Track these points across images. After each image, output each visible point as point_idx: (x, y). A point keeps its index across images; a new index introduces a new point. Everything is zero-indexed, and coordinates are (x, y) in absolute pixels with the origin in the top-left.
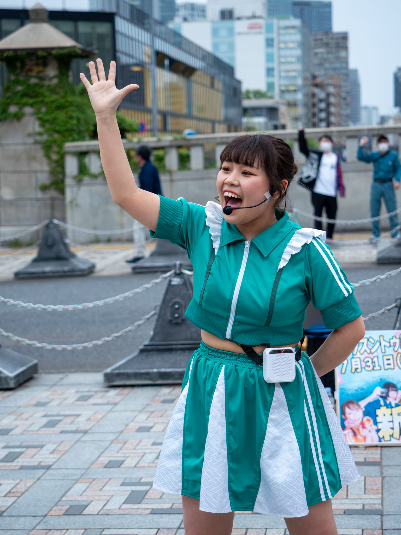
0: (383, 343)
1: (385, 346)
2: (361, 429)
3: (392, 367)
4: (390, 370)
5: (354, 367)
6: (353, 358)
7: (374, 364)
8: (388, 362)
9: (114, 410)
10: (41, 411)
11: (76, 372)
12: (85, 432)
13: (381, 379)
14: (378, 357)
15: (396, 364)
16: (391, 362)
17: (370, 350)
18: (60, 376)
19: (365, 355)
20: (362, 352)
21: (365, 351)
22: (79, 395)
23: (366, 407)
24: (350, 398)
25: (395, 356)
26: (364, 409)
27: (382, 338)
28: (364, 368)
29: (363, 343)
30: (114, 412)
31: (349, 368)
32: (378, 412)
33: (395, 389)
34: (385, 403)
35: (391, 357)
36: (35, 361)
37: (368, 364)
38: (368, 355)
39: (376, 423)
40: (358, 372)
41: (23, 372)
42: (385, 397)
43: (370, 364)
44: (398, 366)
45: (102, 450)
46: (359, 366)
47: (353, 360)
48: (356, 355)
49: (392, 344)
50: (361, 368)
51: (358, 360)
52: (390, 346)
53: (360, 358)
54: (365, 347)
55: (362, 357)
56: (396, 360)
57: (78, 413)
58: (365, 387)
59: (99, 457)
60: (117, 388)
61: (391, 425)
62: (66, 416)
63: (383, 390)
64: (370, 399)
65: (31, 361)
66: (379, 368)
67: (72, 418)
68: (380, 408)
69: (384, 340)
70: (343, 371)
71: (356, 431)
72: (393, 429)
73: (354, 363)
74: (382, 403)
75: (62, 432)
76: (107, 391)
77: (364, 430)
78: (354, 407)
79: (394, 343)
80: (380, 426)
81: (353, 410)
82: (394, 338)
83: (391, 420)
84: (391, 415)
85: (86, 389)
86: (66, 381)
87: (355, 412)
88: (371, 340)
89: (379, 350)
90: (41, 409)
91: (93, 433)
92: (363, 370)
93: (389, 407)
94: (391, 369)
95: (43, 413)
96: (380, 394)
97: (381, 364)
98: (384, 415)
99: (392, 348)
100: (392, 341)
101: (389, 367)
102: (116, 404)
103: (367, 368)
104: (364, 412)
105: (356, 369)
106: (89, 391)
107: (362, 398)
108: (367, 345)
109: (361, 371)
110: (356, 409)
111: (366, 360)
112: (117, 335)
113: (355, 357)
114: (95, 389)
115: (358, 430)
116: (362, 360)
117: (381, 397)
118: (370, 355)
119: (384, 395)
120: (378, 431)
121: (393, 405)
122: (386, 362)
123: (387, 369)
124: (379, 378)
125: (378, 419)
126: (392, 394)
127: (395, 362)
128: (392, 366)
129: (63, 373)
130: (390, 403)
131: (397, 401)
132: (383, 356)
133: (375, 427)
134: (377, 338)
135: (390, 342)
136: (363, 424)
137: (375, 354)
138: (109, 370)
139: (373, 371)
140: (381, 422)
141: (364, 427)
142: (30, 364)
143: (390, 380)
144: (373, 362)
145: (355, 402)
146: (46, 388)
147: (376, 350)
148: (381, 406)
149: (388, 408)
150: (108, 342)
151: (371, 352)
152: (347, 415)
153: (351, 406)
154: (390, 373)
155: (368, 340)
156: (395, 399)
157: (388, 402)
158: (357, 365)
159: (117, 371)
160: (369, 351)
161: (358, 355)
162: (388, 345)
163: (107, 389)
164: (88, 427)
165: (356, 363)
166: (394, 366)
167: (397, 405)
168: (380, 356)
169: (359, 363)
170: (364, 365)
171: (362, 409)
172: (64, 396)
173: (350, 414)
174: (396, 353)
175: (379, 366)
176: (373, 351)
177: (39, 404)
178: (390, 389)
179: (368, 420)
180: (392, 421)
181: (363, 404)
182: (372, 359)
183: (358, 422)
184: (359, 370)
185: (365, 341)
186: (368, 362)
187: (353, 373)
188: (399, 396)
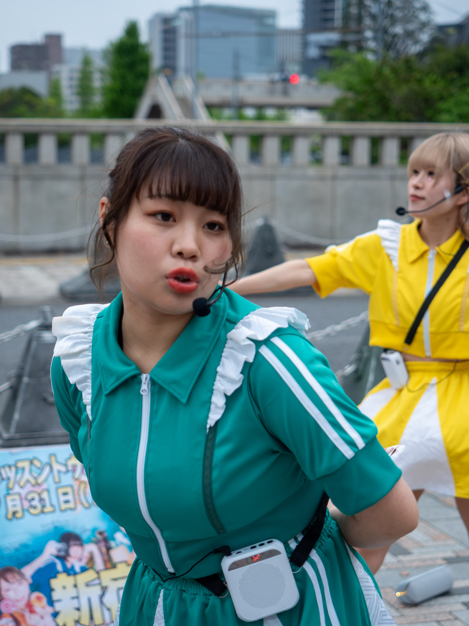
0: (56, 467)
1: (59, 472)
2: (27, 614)
3: (73, 507)
4: (69, 513)
5: (11, 510)
6: (8, 494)
7: (42, 502)
8: (66, 498)
13: (56, 528)
14: (48, 490)
15: (78, 501)
16: (70, 497)
17: (35, 478)
19: (28, 488)
20: (22, 483)
21: (27, 481)
23: (33, 577)
24: (7, 564)
25: (76, 487)
26: (30, 581)
27: (53, 459)
28: (28, 511)
29: (23, 469)
31: (2, 512)
32: (55, 583)
33: (78, 542)
34: (64, 566)
35: (69, 490)
37: (33, 503)
38: (31, 489)
39: (51, 603)
40: (17, 518)
42: (63, 558)
43: (36, 503)
44: (82, 504)
46: (18, 508)
47: (9, 498)
48: (11, 489)
49: (70, 468)
50: (23, 510)
51: (17, 497)
52: (67, 471)
53: (19, 494)
54: (27, 476)
55: (23, 492)
56: (79, 495)
58: (30, 543)
61: (75, 603)
63: (60, 545)
64: (40, 562)
66: (52, 509)
68: (55, 577)
69: (57, 462)
71: (20, 619)
73: (10, 504)
74: (59, 567)
77: (33, 615)
78: (14, 577)
79: (73, 466)
80: (58, 606)
81: (12, 583)
83: (75, 594)
84: (75, 586)
87: (15, 586)
88: (36, 463)
89: (50, 480)
92: (26, 514)
93: (71, 572)
94: (71, 509)
96: (55, 552)
97: (55, 502)
98: (64, 588)
99: (70, 475)
100: (70, 463)
101: (68, 506)
103: (32, 511)
104: (31, 585)
105: (14, 513)
107: (27, 563)
108: (31, 472)
109: (23, 517)
110: (18, 580)
111: (30, 497)
113: (11, 492)
115: (23, 616)
116: (23, 496)
117: (58, 557)
118: (38, 489)
119: (62, 554)
120: (55, 615)
121: (77, 569)
122: (63, 498)
123: (65, 510)
124: (51, 527)
125: (55, 596)
126: (75, 551)
127: (77, 497)
128: (71, 505)
130: (73, 568)
131: (83, 563)
132: (57, 489)
133: (50, 610)
134: (45, 459)
135: (66, 465)
136: (30, 607)
137: (45, 486)
139: (42, 516)
140: (59, 601)
141: (32, 611)
143: (71, 528)
144: (41, 500)
145: (16, 569)
147: (46, 480)
148: (58, 572)
149: (69, 575)
151: (36, 483)
152: (3, 593)
153: (9, 576)
154: (69, 515)
155: (31, 462)
156: (80, 560)
157: (69, 565)
158: (14, 506)
160: (33, 481)
161: (17, 489)
162: (63, 469)
165: (14, 503)
166: (75, 503)
167: (83, 570)
168: (53, 487)
169: (18, 502)
170: (26, 505)
171: (26, 580)
173: (8, 590)
174: (77, 483)
175: (52, 505)
176: (40, 480)
178: (72, 543)
179: (39, 599)
180: (78, 597)
181: (29, 571)
182: (39, 494)
183: (22, 604)
184: (19, 515)
185: (26, 465)
186: (33, 499)
187: (10, 520)
188: (86, 554)
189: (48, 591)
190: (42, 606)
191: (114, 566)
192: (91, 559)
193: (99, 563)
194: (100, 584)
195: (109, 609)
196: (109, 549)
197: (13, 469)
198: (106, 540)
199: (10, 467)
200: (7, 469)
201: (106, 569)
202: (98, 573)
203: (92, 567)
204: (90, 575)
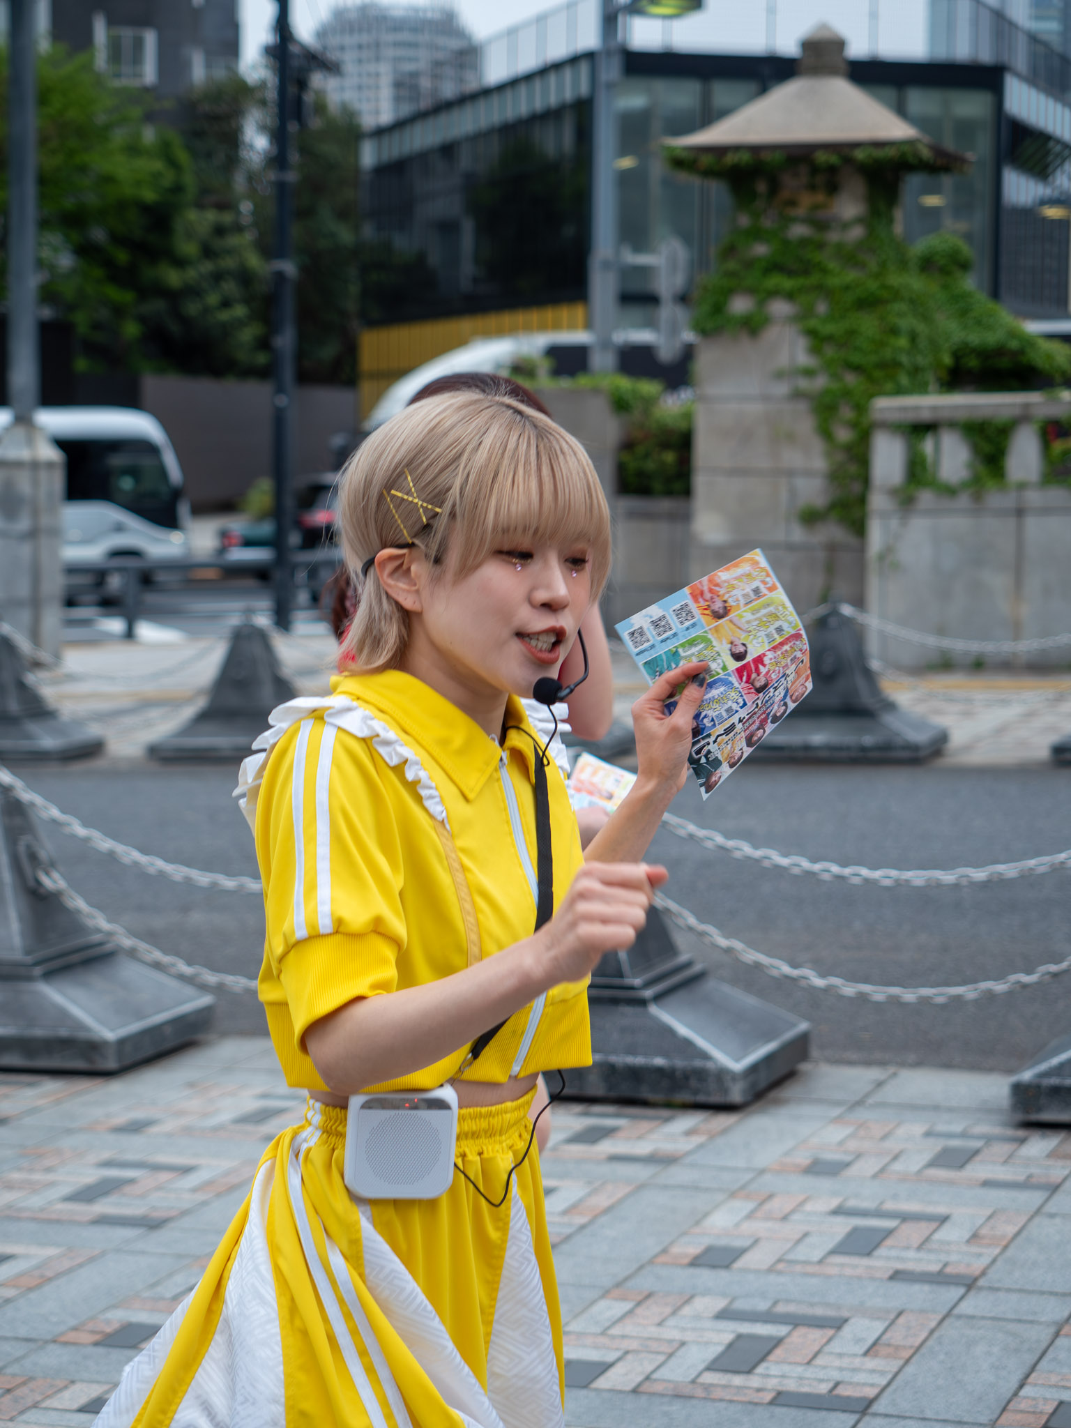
9: (1051, 1207)
10: (825, 1194)
11: (918, 1064)
12: (970, 1284)
18: (874, 1074)
22: (937, 1145)
30: (1052, 1216)
36: (803, 1026)
41: (769, 1059)
45: (1030, 1359)
57: (941, 1210)
59: (1021, 1386)
60: (1049, 1132)
62: (905, 1217)
65: (793, 1025)
67: (924, 1228)
75: (897, 1276)
76: (1022, 1141)
85: (957, 1128)
86: (891, 1093)
90: (825, 1183)
91: (992, 1289)
95: (834, 1203)
102: (1055, 1188)
106: (964, 1135)
112: (1053, 968)
114: (982, 1129)
129: (882, 1063)
138: (1027, 1076)
142: (789, 1035)
146: (837, 1111)
150: (1025, 986)
159: (1054, 1081)
163: (1021, 1133)
164: (977, 1266)
172: (892, 1145)
177: (819, 1168)
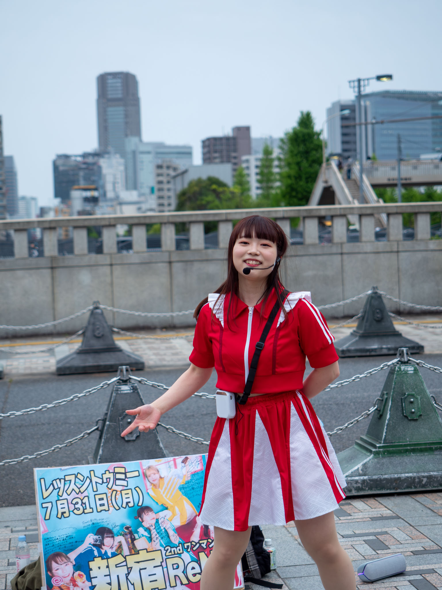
0: (94, 479)
1: (96, 483)
2: (71, 587)
3: (107, 509)
4: (103, 512)
5: (60, 511)
6: (59, 500)
8: (102, 502)
13: (93, 524)
14: (88, 497)
15: (111, 505)
16: (105, 502)
17: (79, 489)
19: (74, 495)
20: (69, 492)
21: (73, 489)
23: (75, 560)
24: (58, 550)
25: (109, 495)
26: (74, 563)
27: (92, 472)
28: (73, 511)
29: (70, 481)
31: (54, 513)
32: (92, 564)
33: (111, 535)
34: (99, 552)
37: (77, 506)
38: (77, 496)
39: (89, 579)
40: (65, 517)
42: (99, 546)
43: (79, 506)
44: (113, 506)
46: (66, 509)
47: (59, 503)
48: (61, 496)
49: (105, 481)
50: (69, 511)
51: (65, 501)
52: (103, 482)
53: (67, 500)
54: (72, 486)
55: (70, 498)
56: (111, 500)
58: (74, 535)
61: (108, 579)
63: (97, 537)
64: (81, 550)
66: (91, 510)
68: (94, 560)
69: (95, 476)
70: (47, 517)
72: (110, 584)
73: (60, 507)
74: (96, 553)
77: (75, 588)
78: (62, 560)
79: (107, 479)
80: (94, 582)
81: (61, 564)
82: (107, 472)
83: (107, 573)
84: (108, 567)
87: (63, 566)
88: (79, 476)
89: (90, 488)
92: (71, 513)
93: (105, 557)
94: (105, 510)
96: (93, 543)
97: (93, 505)
98: (99, 568)
99: (105, 485)
100: (105, 477)
101: (103, 508)
103: (75, 511)
104: (74, 566)
105: (63, 514)
107: (72, 550)
108: (75, 483)
109: (69, 515)
110: (65, 563)
111: (74, 502)
113: (61, 498)
116: (70, 502)
117: (94, 545)
118: (79, 496)
119: (98, 543)
121: (110, 555)
122: (99, 503)
123: (101, 511)
124: (90, 523)
125: (93, 574)
126: (108, 541)
127: (110, 502)
128: (106, 507)
130: (106, 553)
131: (114, 550)
132: (95, 495)
133: (88, 584)
134: (86, 474)
135: (102, 479)
136: (73, 581)
137: (86, 494)
139: (83, 515)
140: (96, 577)
141: (75, 585)
143: (105, 525)
144: (83, 504)
145: (64, 554)
147: (87, 489)
148: (95, 557)
149: (102, 559)
151: (80, 491)
152: (54, 571)
153: (59, 559)
154: (104, 515)
155: (76, 477)
156: (112, 548)
157: (103, 552)
158: (63, 508)
160: (77, 491)
161: (65, 496)
162: (100, 481)
165: (63, 506)
166: (109, 507)
167: (114, 555)
168: (92, 495)
169: (66, 505)
170: (72, 507)
171: (71, 562)
173: (57, 570)
174: (111, 491)
175: (91, 508)
176: (82, 490)
178: (105, 535)
179: (80, 575)
180: (109, 575)
181: (73, 555)
182: (82, 500)
183: (68, 579)
184: (66, 515)
185: (72, 478)
186: (77, 503)
187: (60, 518)
188: (116, 543)
189: (87, 571)
190: (82, 582)
191: (137, 553)
192: (120, 547)
193: (126, 551)
194: (127, 565)
195: (133, 584)
196: (133, 540)
197: (63, 481)
198: (131, 533)
199: (60, 480)
200: (58, 481)
201: (131, 555)
202: (125, 558)
203: (120, 554)
204: (119, 559)
